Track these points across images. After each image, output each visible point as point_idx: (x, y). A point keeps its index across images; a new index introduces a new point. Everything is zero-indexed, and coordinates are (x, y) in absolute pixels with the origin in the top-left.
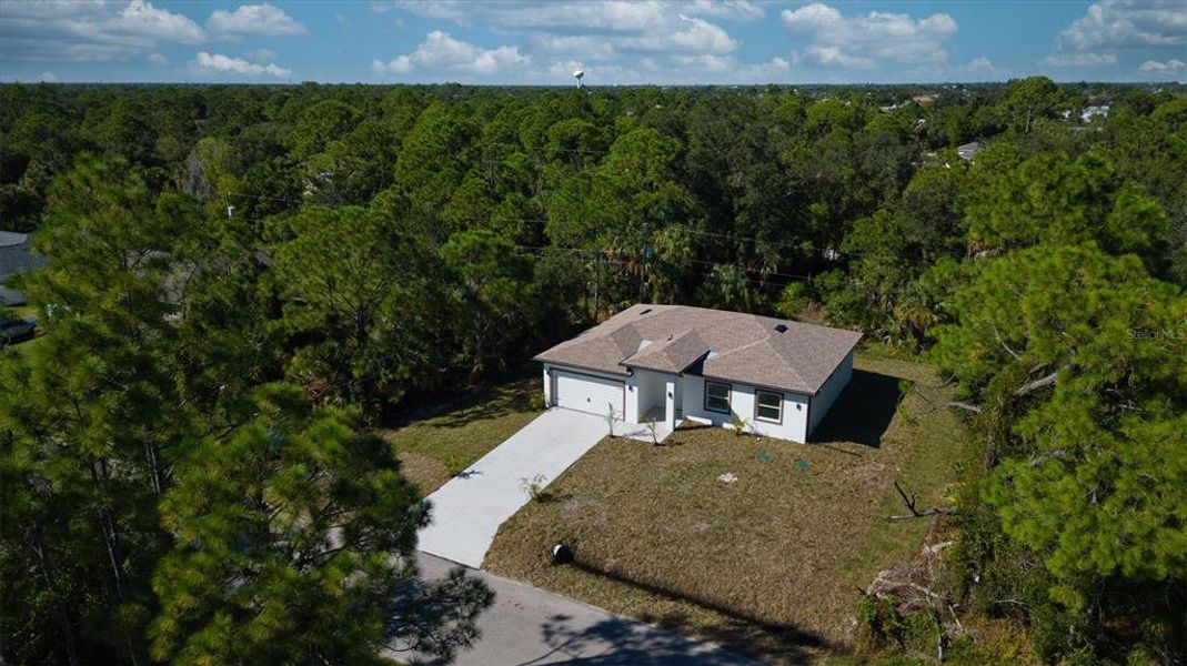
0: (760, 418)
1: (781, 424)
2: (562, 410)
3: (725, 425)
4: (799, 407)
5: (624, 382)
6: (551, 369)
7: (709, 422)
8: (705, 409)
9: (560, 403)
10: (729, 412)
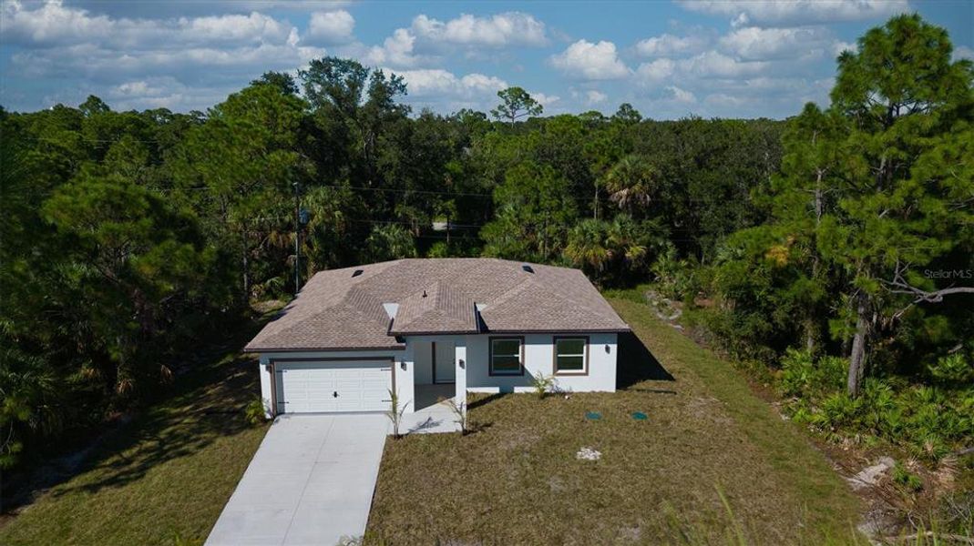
0: (560, 371)
1: (586, 374)
2: (293, 417)
3: (517, 390)
4: (608, 349)
5: (393, 359)
6: (272, 361)
7: (496, 390)
8: (490, 374)
9: (288, 409)
10: (523, 371)
